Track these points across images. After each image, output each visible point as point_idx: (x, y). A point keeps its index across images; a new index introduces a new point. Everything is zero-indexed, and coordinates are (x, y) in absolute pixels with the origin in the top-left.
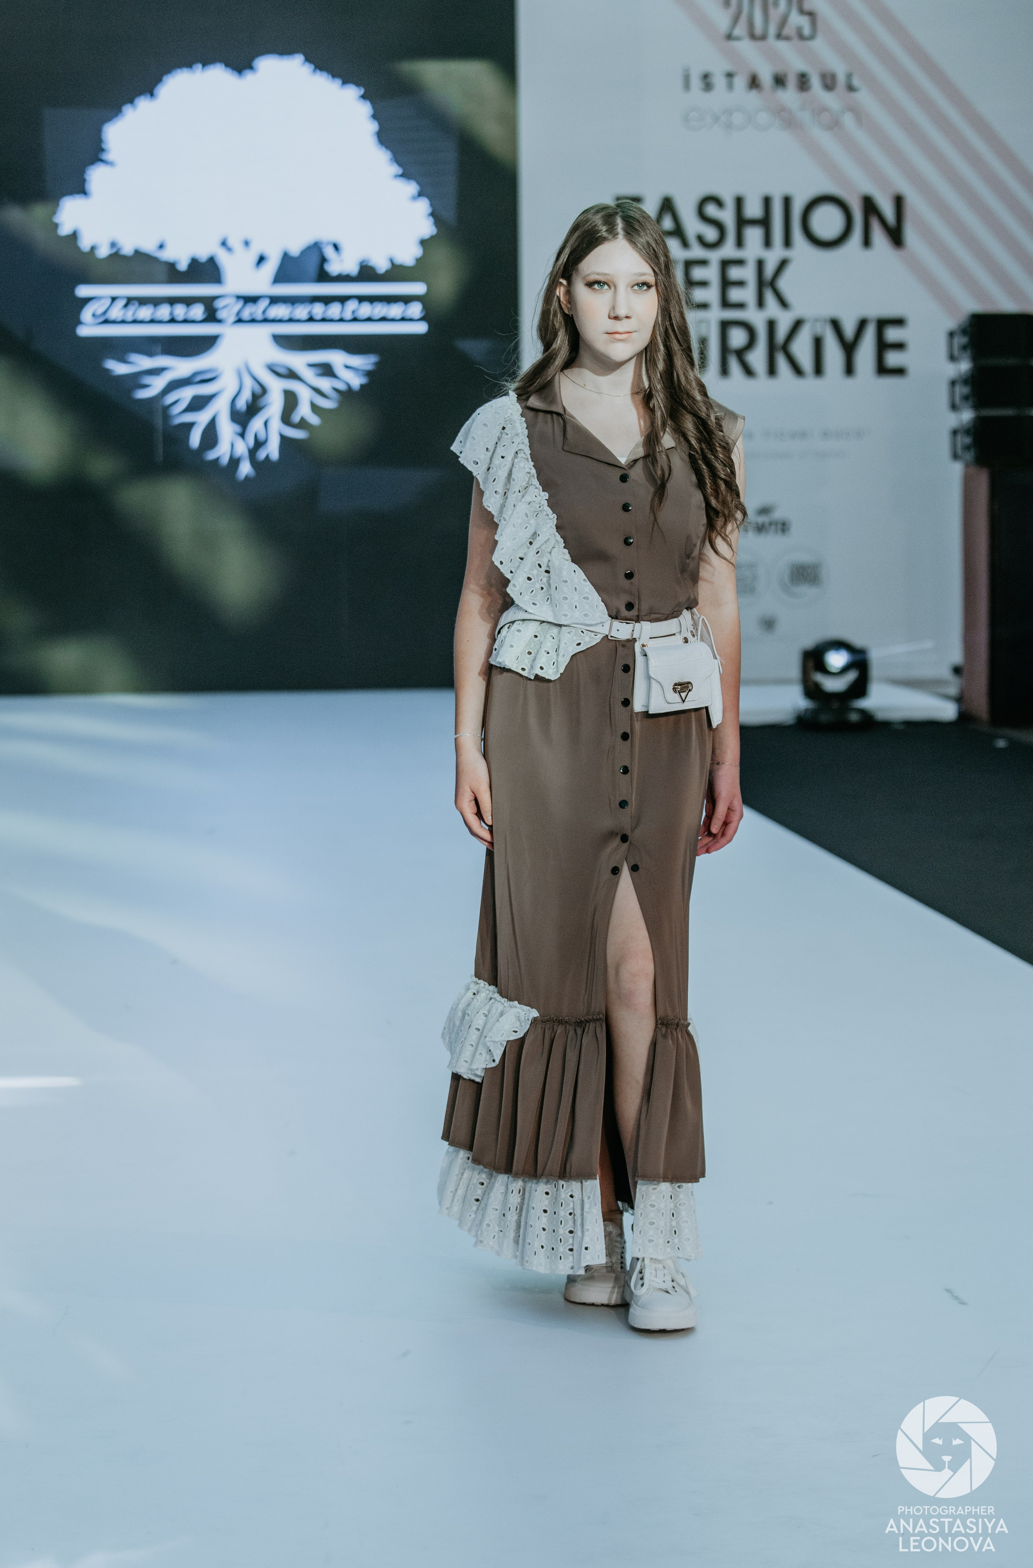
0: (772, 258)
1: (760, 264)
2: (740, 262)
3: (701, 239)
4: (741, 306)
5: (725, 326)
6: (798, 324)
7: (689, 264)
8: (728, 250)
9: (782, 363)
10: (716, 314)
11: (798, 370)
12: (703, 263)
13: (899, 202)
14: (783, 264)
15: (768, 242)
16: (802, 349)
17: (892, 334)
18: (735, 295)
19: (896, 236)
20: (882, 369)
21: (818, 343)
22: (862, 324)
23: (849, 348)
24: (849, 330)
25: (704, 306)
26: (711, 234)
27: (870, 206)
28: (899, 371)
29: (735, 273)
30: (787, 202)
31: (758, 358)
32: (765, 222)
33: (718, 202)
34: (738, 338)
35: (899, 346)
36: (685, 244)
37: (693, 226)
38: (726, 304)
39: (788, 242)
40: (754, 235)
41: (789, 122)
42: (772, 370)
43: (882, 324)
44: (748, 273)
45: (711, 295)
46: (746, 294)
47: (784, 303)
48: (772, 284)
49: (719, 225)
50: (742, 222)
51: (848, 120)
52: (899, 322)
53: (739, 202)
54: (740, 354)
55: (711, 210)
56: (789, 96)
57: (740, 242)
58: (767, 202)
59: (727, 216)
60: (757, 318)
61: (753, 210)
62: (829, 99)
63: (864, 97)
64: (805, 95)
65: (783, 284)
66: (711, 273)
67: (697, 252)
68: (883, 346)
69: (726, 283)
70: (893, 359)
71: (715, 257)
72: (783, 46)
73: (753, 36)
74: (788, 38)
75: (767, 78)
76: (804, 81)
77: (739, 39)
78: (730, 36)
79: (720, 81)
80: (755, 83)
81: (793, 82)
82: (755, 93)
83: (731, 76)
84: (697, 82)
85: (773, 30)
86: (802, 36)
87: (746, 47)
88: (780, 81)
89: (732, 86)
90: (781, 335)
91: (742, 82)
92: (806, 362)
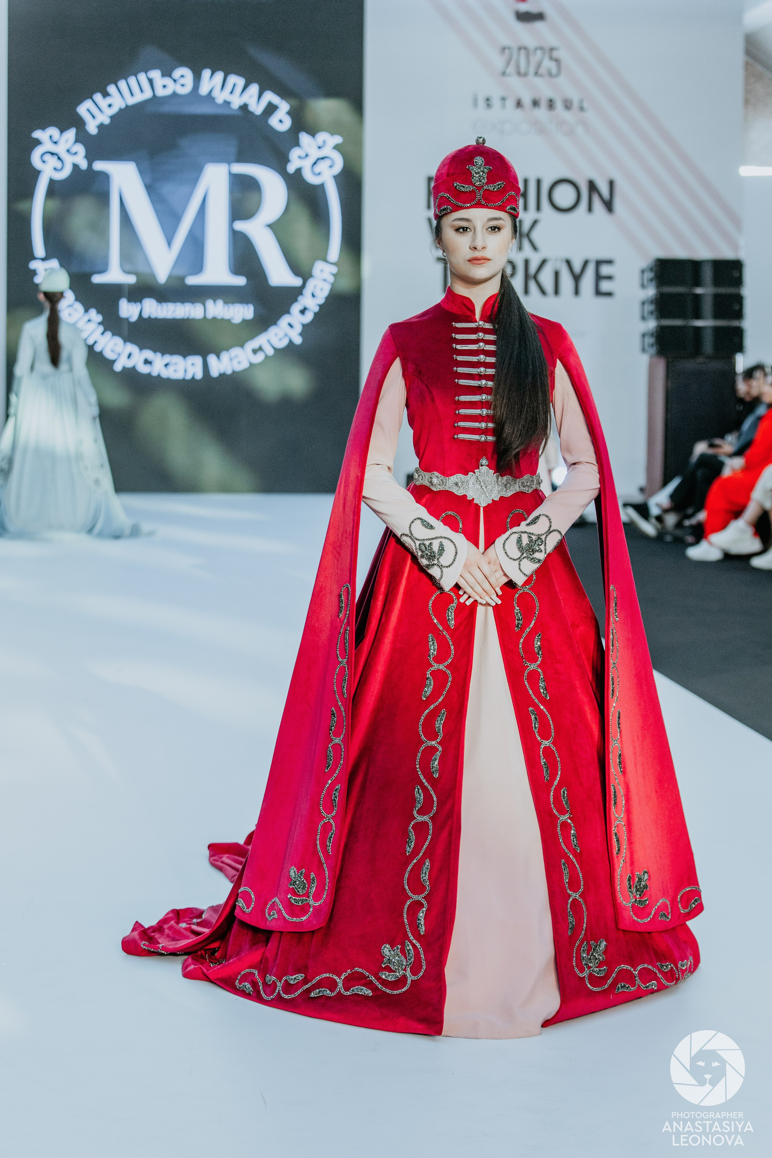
0: (528, 219)
6: (544, 262)
9: (533, 286)
11: (543, 292)
13: (611, 184)
14: (535, 223)
16: (546, 278)
17: (605, 270)
19: (609, 206)
20: (598, 293)
21: (557, 274)
22: (586, 263)
23: (577, 278)
24: (577, 268)
27: (592, 187)
28: (609, 294)
30: (539, 182)
35: (609, 278)
39: (538, 208)
41: (541, 130)
42: (526, 291)
43: (599, 263)
47: (535, 248)
48: (528, 235)
51: (580, 130)
52: (609, 262)
56: (542, 113)
60: (518, 258)
62: (568, 116)
63: (590, 115)
64: (551, 113)
65: (535, 236)
68: (599, 277)
70: (605, 286)
72: (538, 81)
73: (519, 73)
74: (541, 76)
75: (527, 101)
76: (551, 104)
77: (509, 75)
78: (504, 74)
79: (496, 102)
80: (519, 104)
81: (544, 104)
82: (519, 111)
83: (503, 99)
84: (481, 103)
85: (532, 70)
86: (550, 74)
87: (514, 81)
88: (536, 103)
89: (504, 106)
90: (533, 269)
91: (510, 103)
92: (549, 285)
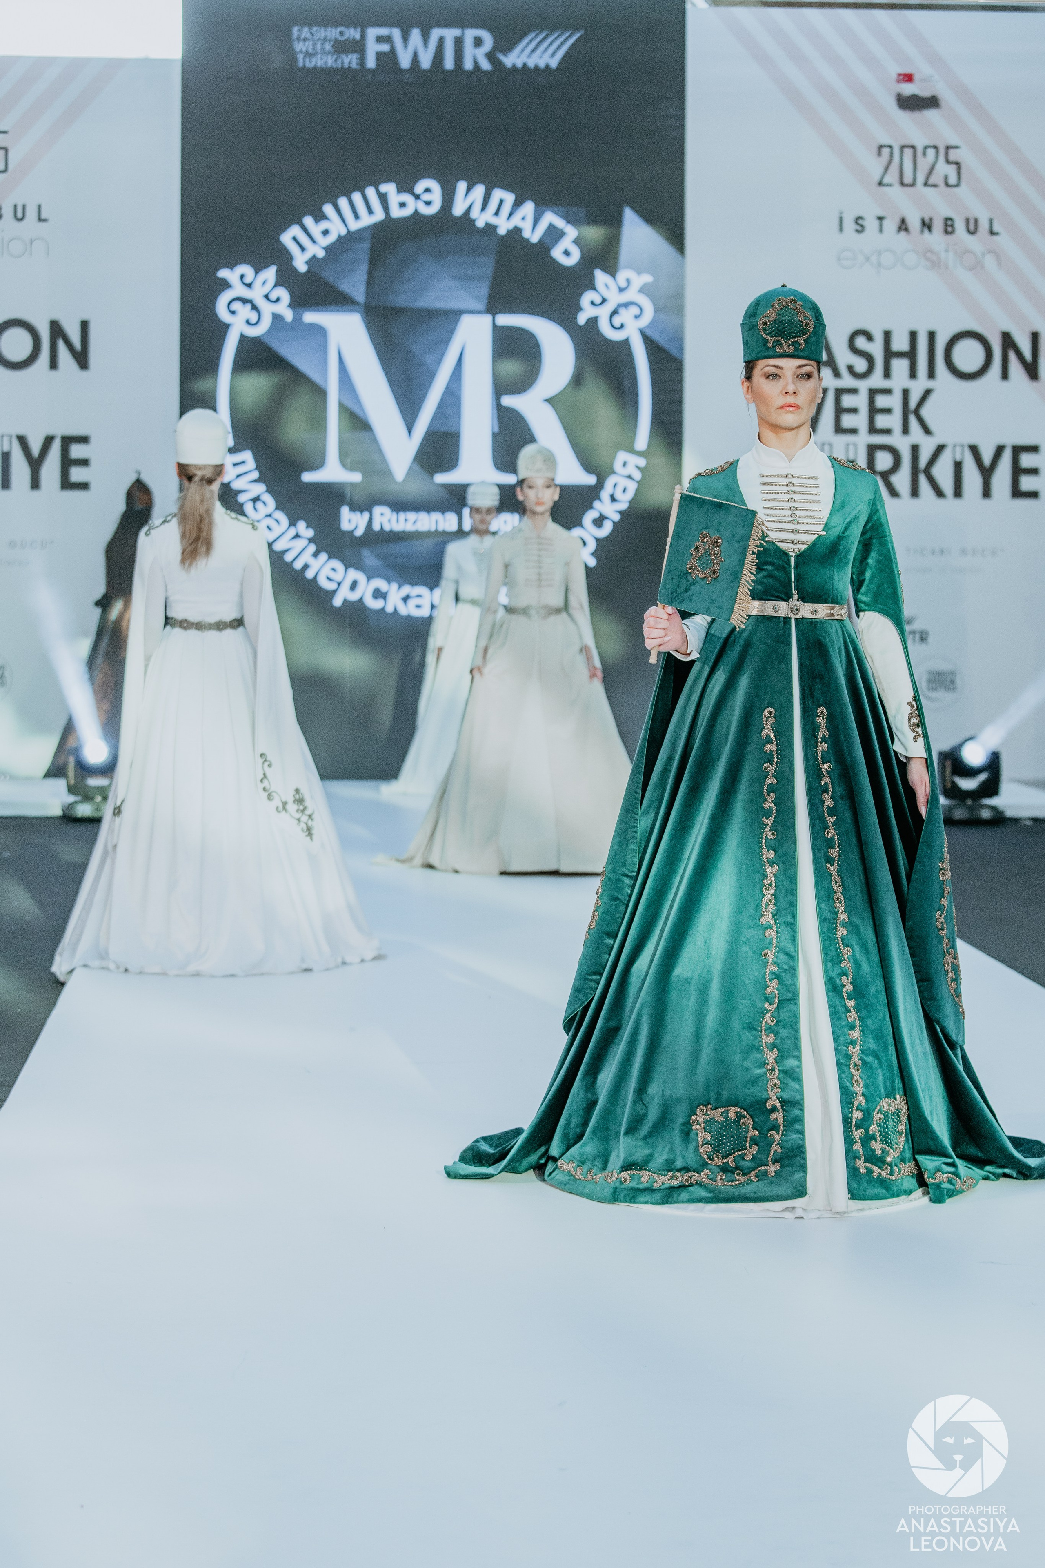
0: (916, 390)
1: (906, 393)
2: (888, 391)
3: (850, 369)
4: (888, 431)
5: (872, 450)
6: (940, 449)
7: (839, 392)
8: (877, 380)
9: (924, 485)
10: (864, 439)
11: (939, 493)
12: (854, 391)
13: (1035, 338)
14: (927, 393)
15: (913, 374)
16: (943, 472)
17: (1027, 460)
18: (881, 421)
19: (1032, 370)
20: (1018, 492)
21: (958, 468)
22: (1000, 451)
23: (987, 473)
24: (987, 456)
25: (854, 431)
26: (861, 365)
27: (1008, 341)
28: (1033, 495)
29: (881, 401)
30: (932, 335)
31: (902, 480)
32: (911, 355)
33: (869, 337)
34: (884, 461)
35: (1033, 471)
36: (837, 374)
37: (844, 357)
38: (873, 429)
39: (931, 374)
40: (900, 366)
41: (935, 263)
42: (915, 492)
43: (1018, 451)
44: (894, 402)
45: (860, 421)
46: (893, 421)
47: (927, 431)
48: (916, 412)
49: (869, 357)
50: (889, 354)
51: (990, 262)
52: (1033, 449)
53: (887, 335)
54: (885, 476)
55: (861, 343)
56: (936, 238)
57: (887, 374)
58: (913, 335)
59: (876, 349)
60: (903, 444)
61: (900, 343)
62: (973, 243)
63: (1005, 241)
64: (950, 237)
65: (926, 412)
66: (860, 401)
67: (847, 381)
68: (1018, 471)
69: (873, 411)
70: (1028, 483)
71: (863, 386)
72: (929, 190)
73: (902, 184)
74: (935, 186)
75: (914, 223)
76: (949, 226)
77: (889, 185)
78: (880, 184)
79: (871, 224)
80: (903, 226)
81: (938, 226)
82: (903, 233)
83: (880, 219)
84: (850, 225)
85: (921, 179)
86: (947, 184)
87: (896, 192)
88: (926, 225)
89: (881, 230)
90: (924, 460)
91: (891, 225)
92: (947, 484)
